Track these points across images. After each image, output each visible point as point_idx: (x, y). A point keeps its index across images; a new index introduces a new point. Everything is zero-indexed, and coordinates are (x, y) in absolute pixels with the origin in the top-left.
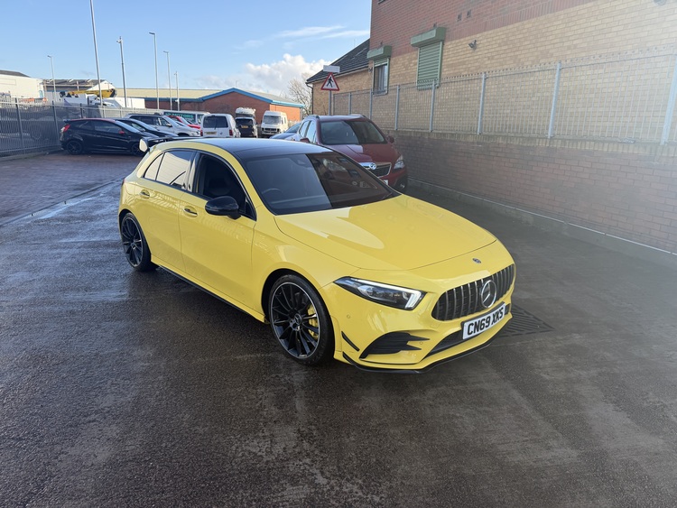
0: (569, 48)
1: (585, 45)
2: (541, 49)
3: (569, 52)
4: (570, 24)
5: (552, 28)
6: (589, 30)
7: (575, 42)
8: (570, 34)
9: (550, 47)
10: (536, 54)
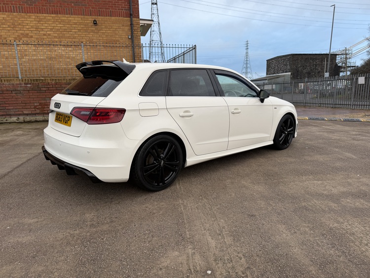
0: (44, 35)
1: (57, 35)
2: (21, 32)
3: (45, 37)
4: (42, 22)
5: (27, 22)
6: (57, 28)
7: (48, 32)
8: (43, 27)
9: (28, 32)
10: (17, 34)
